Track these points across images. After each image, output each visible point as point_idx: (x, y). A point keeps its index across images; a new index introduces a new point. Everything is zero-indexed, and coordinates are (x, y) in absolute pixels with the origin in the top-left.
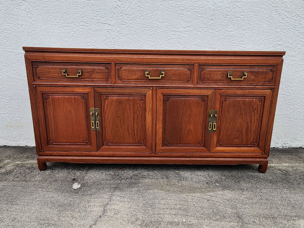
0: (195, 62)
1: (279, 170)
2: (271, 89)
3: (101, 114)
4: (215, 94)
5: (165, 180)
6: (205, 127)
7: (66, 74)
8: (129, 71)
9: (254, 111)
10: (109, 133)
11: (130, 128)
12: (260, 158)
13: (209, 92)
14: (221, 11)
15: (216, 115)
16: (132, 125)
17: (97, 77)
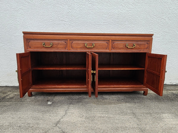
0: (110, 39)
1: (154, 94)
5: (96, 99)
7: (44, 45)
8: (77, 44)
12: (144, 88)
14: (122, 15)
17: (60, 47)
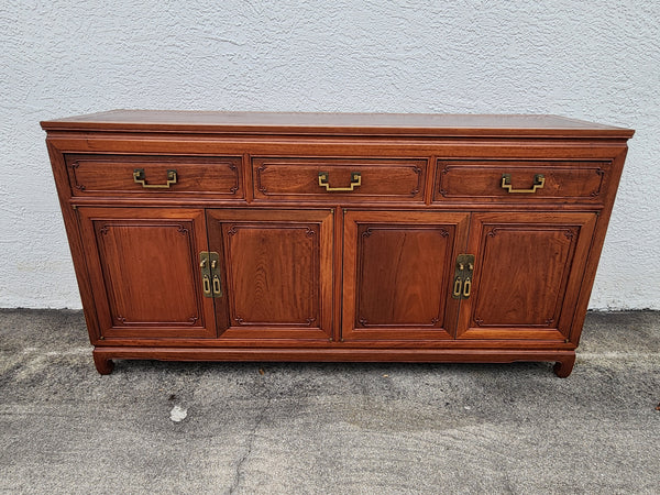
0: (430, 153)
1: (596, 369)
2: (594, 211)
3: (223, 264)
4: (471, 221)
5: (361, 396)
6: (447, 290)
7: (143, 182)
8: (283, 173)
9: (554, 258)
10: (241, 301)
11: (285, 291)
12: (559, 349)
13: (458, 219)
15: (471, 267)
16: (291, 285)
17: (210, 186)
